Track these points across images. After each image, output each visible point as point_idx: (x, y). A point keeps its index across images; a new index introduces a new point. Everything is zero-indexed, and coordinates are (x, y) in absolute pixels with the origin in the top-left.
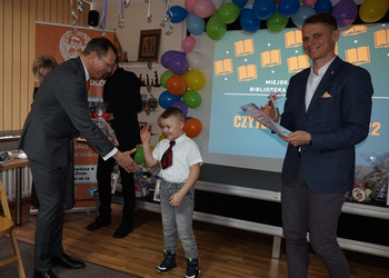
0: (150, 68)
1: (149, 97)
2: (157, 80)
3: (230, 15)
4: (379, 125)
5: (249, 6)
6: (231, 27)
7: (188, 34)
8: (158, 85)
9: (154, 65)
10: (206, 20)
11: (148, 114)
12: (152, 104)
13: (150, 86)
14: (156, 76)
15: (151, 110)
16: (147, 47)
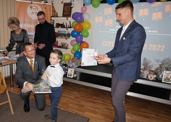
0: (67, 20)
1: (67, 33)
2: (70, 25)
6: (102, 2)
7: (84, 5)
8: (71, 27)
9: (69, 18)
11: (66, 39)
12: (68, 35)
13: (67, 28)
14: (70, 23)
15: (68, 38)
16: (66, 10)
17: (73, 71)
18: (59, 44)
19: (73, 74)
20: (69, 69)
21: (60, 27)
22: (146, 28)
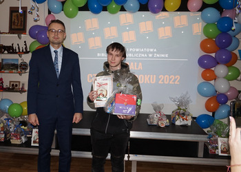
0: (20, 38)
1: (20, 62)
2: (26, 48)
4: (179, 77)
6: (81, 9)
7: (49, 13)
8: (27, 52)
9: (22, 35)
10: (63, 3)
11: (20, 74)
12: (23, 67)
13: (20, 53)
14: (26, 45)
15: (23, 71)
16: (16, 21)
18: (6, 84)
20: (34, 130)
21: (6, 52)
22: (152, 50)
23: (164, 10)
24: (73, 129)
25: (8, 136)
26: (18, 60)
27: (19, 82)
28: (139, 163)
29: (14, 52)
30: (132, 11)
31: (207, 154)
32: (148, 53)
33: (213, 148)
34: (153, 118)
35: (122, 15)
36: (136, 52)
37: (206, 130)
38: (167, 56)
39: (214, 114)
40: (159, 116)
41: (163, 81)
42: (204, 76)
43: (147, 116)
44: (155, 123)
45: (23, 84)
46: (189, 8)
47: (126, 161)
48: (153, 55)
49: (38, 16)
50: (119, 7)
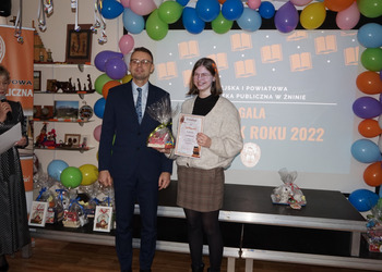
0: (81, 70)
1: (81, 106)
2: (90, 85)
3: (172, 13)
4: (323, 131)
5: (192, 4)
6: (172, 27)
7: (125, 32)
8: (93, 91)
9: (85, 66)
10: (146, 18)
11: (81, 123)
12: (86, 113)
13: (81, 93)
14: (89, 80)
15: (85, 119)
16: (76, 45)
17: (110, 213)
18: (60, 139)
19: (109, 221)
20: (98, 208)
21: (60, 91)
22: (280, 89)
23: (300, 27)
24: (159, 207)
25: (60, 215)
26: (78, 102)
27: (79, 136)
28: (257, 263)
29: (72, 90)
30: (250, 29)
31: (365, 252)
32: (274, 93)
33: (375, 242)
34: (280, 193)
35: (235, 35)
36: (255, 92)
37: (364, 214)
38: (304, 97)
39: (378, 189)
40: (289, 189)
41: (298, 136)
42: (362, 130)
43: (271, 190)
44: (284, 201)
45: (85, 139)
46: (339, 24)
47: (236, 259)
48: (283, 97)
49: (105, 36)
50: (231, 23)
